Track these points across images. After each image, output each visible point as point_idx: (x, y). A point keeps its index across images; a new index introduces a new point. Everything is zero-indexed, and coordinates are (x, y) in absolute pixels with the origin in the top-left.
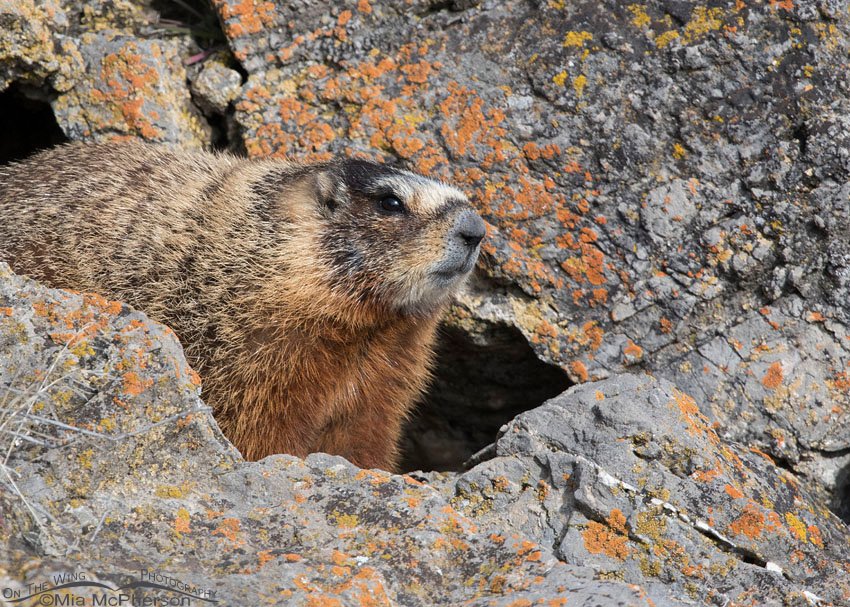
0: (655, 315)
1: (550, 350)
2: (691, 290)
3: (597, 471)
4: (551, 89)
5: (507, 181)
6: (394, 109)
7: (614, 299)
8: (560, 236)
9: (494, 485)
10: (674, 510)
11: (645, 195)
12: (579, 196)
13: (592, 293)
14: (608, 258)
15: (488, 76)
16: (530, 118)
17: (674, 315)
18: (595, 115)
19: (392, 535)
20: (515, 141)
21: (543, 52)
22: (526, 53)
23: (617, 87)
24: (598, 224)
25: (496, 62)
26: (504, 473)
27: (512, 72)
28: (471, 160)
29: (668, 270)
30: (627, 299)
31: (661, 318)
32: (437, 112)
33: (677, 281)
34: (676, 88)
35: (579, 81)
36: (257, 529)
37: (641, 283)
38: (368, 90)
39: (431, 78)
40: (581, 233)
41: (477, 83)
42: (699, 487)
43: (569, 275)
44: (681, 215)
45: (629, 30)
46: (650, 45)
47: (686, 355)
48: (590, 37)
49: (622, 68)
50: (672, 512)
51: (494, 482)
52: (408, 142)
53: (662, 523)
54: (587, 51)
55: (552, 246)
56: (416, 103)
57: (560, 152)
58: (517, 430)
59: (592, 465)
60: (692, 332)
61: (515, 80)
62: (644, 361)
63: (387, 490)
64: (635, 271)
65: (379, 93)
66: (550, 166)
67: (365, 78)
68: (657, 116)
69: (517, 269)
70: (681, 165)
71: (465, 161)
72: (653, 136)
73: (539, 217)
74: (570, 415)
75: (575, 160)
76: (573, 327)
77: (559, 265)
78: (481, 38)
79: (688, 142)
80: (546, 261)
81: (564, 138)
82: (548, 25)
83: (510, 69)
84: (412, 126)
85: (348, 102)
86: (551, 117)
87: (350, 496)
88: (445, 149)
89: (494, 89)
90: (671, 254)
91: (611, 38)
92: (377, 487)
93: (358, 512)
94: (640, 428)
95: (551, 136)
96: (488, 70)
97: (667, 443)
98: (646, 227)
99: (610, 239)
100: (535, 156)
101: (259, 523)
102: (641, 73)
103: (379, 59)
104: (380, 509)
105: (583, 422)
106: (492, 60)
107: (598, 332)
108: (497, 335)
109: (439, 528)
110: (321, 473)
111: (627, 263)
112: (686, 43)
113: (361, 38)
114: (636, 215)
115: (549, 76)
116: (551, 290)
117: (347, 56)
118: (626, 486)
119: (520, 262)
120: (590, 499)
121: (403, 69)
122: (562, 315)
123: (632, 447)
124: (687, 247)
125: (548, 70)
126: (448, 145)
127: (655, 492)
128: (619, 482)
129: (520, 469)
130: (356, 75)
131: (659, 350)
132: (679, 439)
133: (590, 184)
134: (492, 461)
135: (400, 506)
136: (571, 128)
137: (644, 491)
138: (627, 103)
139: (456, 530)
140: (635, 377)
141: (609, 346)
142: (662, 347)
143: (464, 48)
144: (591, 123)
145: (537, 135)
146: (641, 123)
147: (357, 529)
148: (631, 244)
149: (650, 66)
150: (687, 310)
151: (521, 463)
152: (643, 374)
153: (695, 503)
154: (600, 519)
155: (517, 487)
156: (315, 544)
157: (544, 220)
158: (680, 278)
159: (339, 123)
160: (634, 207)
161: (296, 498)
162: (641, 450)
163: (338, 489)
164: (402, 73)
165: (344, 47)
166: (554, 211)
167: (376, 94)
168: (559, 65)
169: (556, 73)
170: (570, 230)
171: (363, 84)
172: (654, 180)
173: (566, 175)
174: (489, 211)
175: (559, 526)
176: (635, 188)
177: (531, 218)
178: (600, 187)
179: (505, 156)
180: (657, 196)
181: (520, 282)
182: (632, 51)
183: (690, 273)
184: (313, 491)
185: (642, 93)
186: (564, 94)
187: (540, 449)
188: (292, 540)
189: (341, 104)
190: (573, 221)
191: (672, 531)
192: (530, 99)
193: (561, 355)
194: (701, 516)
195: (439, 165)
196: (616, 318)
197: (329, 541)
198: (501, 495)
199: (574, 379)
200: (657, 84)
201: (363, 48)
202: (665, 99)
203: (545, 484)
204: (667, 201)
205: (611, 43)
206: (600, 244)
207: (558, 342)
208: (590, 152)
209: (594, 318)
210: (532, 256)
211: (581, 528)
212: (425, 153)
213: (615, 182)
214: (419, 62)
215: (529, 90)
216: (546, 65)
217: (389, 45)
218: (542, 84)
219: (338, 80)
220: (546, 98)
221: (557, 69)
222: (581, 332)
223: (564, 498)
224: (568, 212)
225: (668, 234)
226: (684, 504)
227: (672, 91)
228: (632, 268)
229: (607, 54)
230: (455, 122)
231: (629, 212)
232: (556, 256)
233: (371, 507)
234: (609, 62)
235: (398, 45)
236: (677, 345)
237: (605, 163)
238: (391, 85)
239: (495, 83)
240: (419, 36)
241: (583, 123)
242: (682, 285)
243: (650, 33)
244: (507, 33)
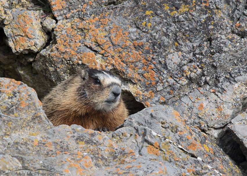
0: (168, 89)
1: (139, 98)
2: (179, 82)
3: (151, 131)
4: (141, 26)
5: (128, 51)
6: (98, 31)
7: (157, 85)
8: (143, 67)
9: (123, 135)
10: (172, 142)
11: (166, 56)
12: (148, 56)
13: (151, 83)
14: (156, 73)
15: (124, 22)
16: (135, 34)
17: (174, 89)
18: (153, 34)
19: (94, 147)
20: (131, 41)
21: (139, 16)
22: (135, 17)
23: (159, 26)
24: (153, 64)
25: (126, 19)
26: (125, 131)
27: (131, 22)
28: (118, 45)
29: (173, 77)
30: (161, 85)
31: (170, 90)
32: (110, 32)
33: (175, 80)
34: (176, 27)
35: (149, 25)
36: (56, 145)
37: (165, 80)
38: (91, 26)
39: (108, 23)
40: (149, 66)
41: (121, 24)
42: (179, 136)
43: (145, 78)
44: (176, 62)
45: (163, 10)
46: (169, 15)
47: (177, 100)
48: (152, 12)
49: (161, 21)
50: (171, 143)
51: (123, 134)
52: (101, 40)
53: (169, 146)
54: (152, 16)
55: (141, 70)
56: (104, 30)
57: (143, 44)
58: (129, 120)
59: (150, 129)
60: (179, 94)
61: (131, 24)
62: (165, 102)
63: (93, 135)
64: (163, 77)
65: (94, 27)
66: (141, 48)
67: (90, 22)
68: (170, 34)
69: (131, 76)
70: (177, 48)
71: (117, 46)
72: (169, 40)
73: (137, 62)
74: (144, 116)
75: (147, 46)
76: (146, 92)
77: (142, 75)
78: (122, 12)
79: (179, 42)
80: (139, 74)
81: (144, 40)
82: (141, 9)
83: (130, 21)
84: (103, 36)
85: (85, 29)
86: (141, 34)
87: (82, 136)
88: (111, 42)
89: (125, 26)
90: (173, 73)
91: (158, 13)
92: (90, 134)
93: (84, 141)
94: (163, 120)
95: (141, 39)
96: (124, 21)
97: (171, 124)
98: (167, 65)
99: (157, 68)
100: (136, 45)
101: (57, 143)
102: (166, 22)
103: (94, 17)
104: (91, 140)
105: (148, 118)
106: (125, 18)
107: (153, 94)
108: (125, 94)
109: (107, 146)
110: (74, 130)
111: (161, 75)
112: (179, 15)
113: (89, 12)
114: (164, 61)
115: (141, 23)
116: (140, 82)
117: (85, 16)
118: (159, 135)
119: (132, 74)
120: (149, 139)
121: (100, 20)
122: (143, 89)
123: (161, 125)
124: (178, 71)
125: (140, 21)
126: (112, 41)
127: (167, 137)
128: (157, 134)
129: (130, 130)
130: (87, 22)
131: (169, 99)
132: (174, 123)
133: (151, 53)
134: (122, 128)
135: (96, 139)
136: (147, 37)
137: (164, 137)
138: (162, 31)
139: (111, 146)
140: (162, 106)
141: (156, 98)
142: (170, 98)
143: (117, 15)
144: (152, 36)
145: (137, 39)
146: (166, 36)
147: (84, 145)
148: (162, 69)
149: (169, 21)
150: (178, 88)
151: (130, 129)
152: (165, 105)
153: (178, 140)
154: (152, 145)
155: (129, 135)
156: (72, 149)
157: (138, 62)
158: (176, 79)
159: (83, 35)
160: (163, 59)
161: (68, 137)
162: (163, 125)
163: (79, 134)
164: (100, 21)
165: (84, 14)
166: (141, 60)
167: (93, 27)
168: (144, 20)
169: (143, 22)
170: (146, 65)
171: (89, 24)
172: (169, 52)
173: (145, 50)
174: (123, 60)
175: (140, 146)
176: (164, 54)
177: (135, 62)
178: (154, 54)
179: (128, 45)
180: (170, 56)
181: (131, 79)
182: (164, 16)
183: (178, 78)
184: (72, 135)
185: (166, 28)
186: (145, 28)
187: (136, 125)
188: (66, 148)
189: (83, 29)
190: (146, 63)
191: (171, 148)
192: (135, 29)
193: (142, 100)
194: (180, 144)
195: (110, 47)
196: (158, 90)
197: (76, 149)
198: (124, 137)
199: (146, 106)
200: (171, 25)
201: (90, 14)
202: (173, 30)
203: (137, 135)
204: (173, 58)
205: (158, 14)
206: (154, 69)
207: (141, 96)
208: (152, 44)
209: (152, 90)
210: (135, 72)
211: (146, 147)
212: (106, 43)
213: (159, 52)
214: (105, 18)
215: (135, 27)
216: (140, 20)
217: (97, 13)
218: (139, 25)
219: (82, 23)
220: (140, 29)
221: (143, 21)
222: (148, 94)
223: (142, 139)
224: (145, 60)
225: (173, 67)
226: (175, 141)
227: (174, 28)
228: (163, 76)
229: (157, 17)
230: (114, 35)
231: (162, 61)
232: (141, 72)
233: (88, 139)
234: (157, 19)
235: (99, 14)
236: (175, 98)
237: (156, 47)
238: (97, 24)
239: (126, 24)
240: (105, 11)
241: (150, 36)
242: (176, 81)
243: (169, 12)
244: (129, 11)
